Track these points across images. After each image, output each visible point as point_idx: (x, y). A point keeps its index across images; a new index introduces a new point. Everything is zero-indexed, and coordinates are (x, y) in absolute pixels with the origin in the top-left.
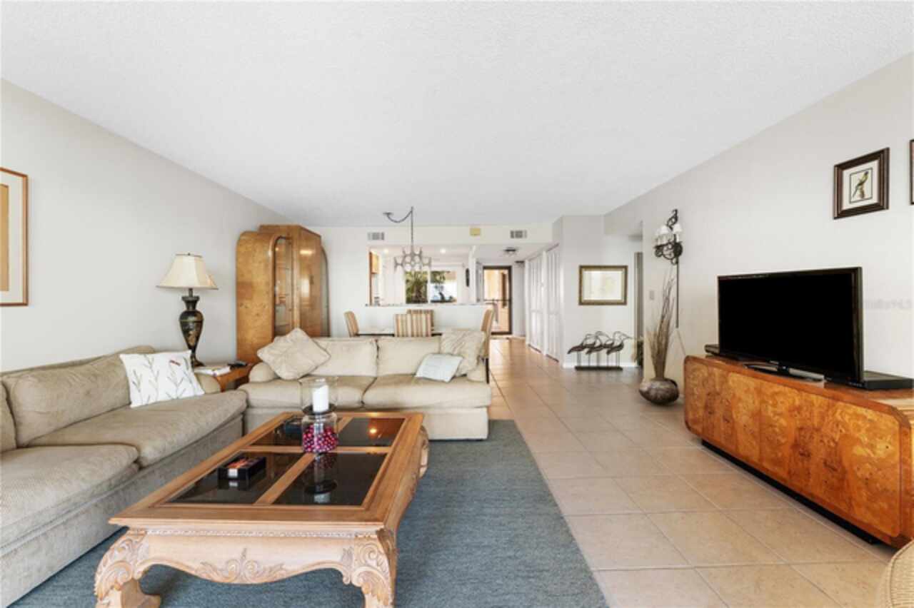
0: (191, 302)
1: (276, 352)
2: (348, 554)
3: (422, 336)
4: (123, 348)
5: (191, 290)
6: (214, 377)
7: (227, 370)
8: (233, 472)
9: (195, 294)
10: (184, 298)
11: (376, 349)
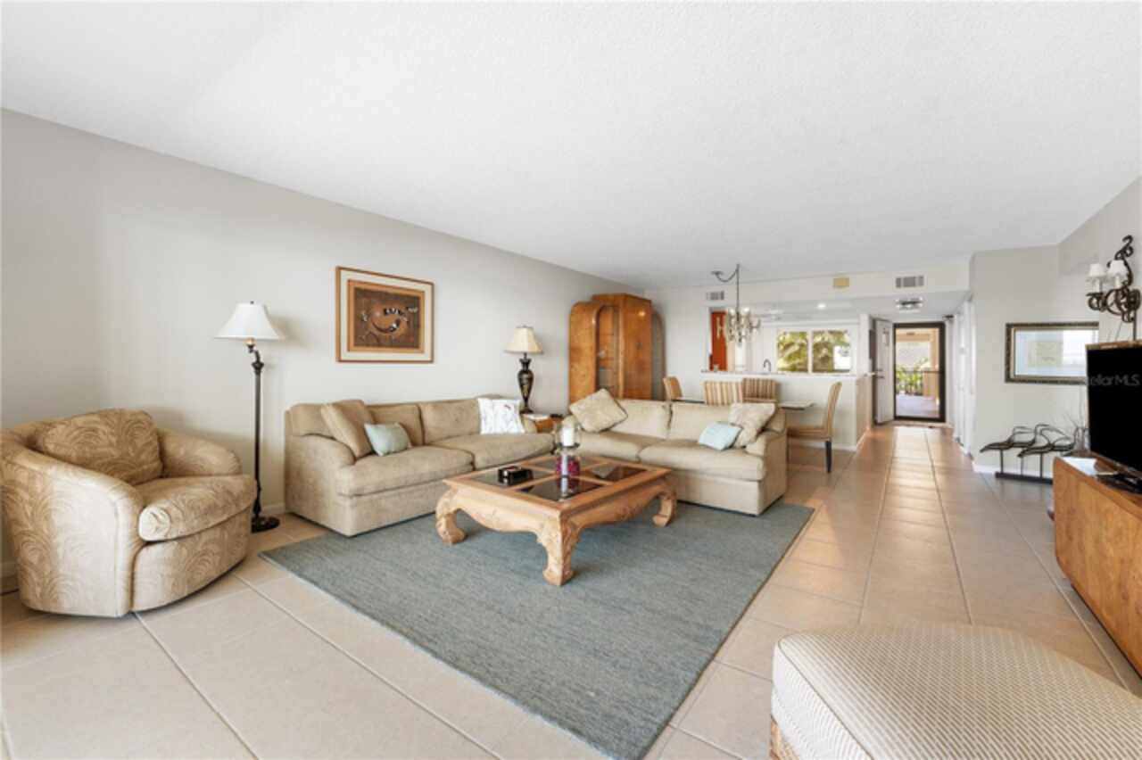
0: (526, 363)
1: (582, 407)
2: (542, 526)
3: (717, 404)
4: (479, 394)
5: (525, 354)
6: (534, 422)
7: (545, 418)
8: (506, 473)
9: (528, 357)
10: (521, 360)
11: (668, 413)
